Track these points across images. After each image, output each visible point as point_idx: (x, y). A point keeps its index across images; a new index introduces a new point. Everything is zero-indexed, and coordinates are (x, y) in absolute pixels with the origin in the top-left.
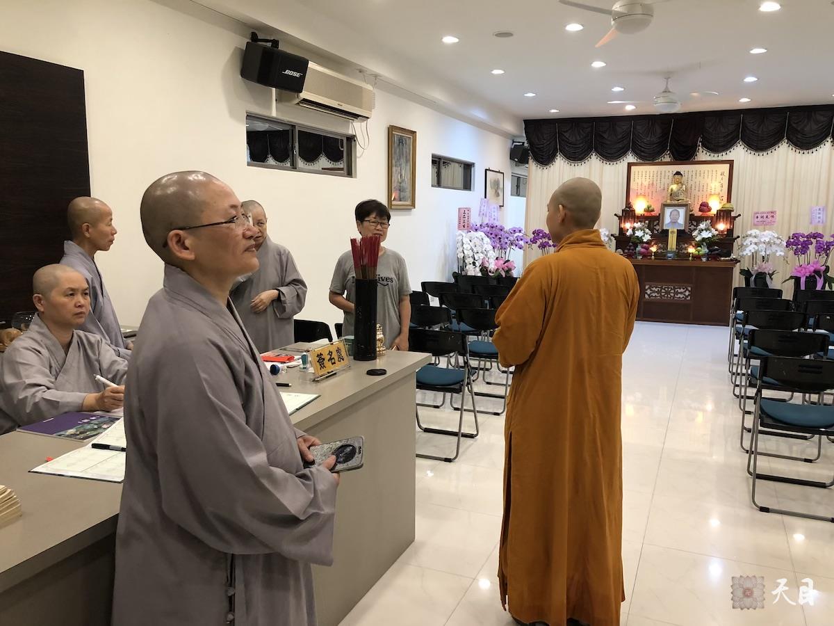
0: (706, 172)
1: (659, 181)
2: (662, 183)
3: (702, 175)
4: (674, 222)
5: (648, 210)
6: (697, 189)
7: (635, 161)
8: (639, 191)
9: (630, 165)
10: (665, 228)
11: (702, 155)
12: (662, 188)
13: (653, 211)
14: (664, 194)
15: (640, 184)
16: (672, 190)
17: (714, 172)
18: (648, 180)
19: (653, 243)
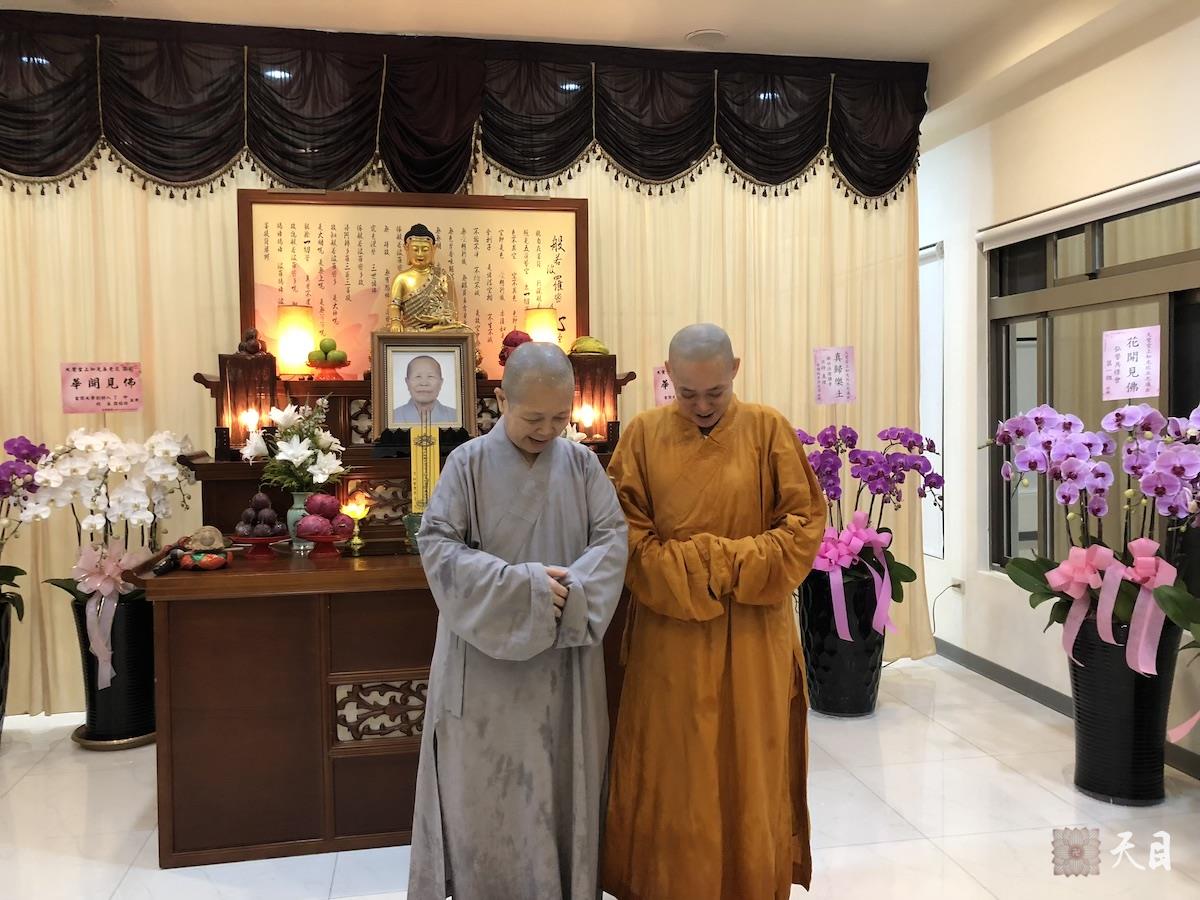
0: (508, 237)
1: (354, 263)
2: (367, 271)
3: (495, 244)
4: (424, 403)
5: (326, 359)
6: (484, 292)
7: (264, 186)
8: (288, 296)
9: (246, 201)
10: (393, 426)
11: (488, 180)
12: (368, 285)
13: (342, 362)
14: (378, 305)
15: (288, 268)
16: (403, 290)
17: (532, 239)
18: (315, 256)
19: (352, 486)
